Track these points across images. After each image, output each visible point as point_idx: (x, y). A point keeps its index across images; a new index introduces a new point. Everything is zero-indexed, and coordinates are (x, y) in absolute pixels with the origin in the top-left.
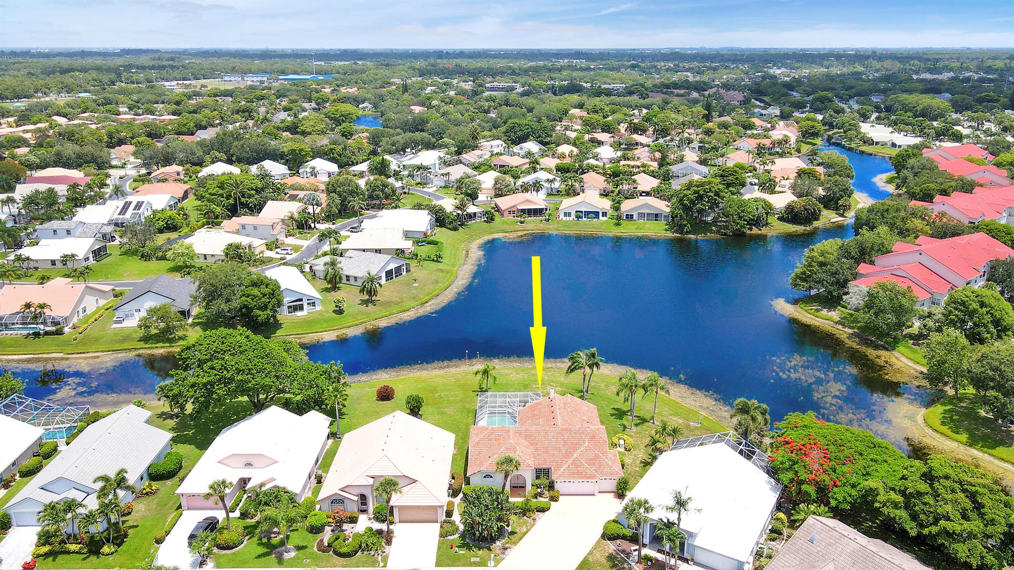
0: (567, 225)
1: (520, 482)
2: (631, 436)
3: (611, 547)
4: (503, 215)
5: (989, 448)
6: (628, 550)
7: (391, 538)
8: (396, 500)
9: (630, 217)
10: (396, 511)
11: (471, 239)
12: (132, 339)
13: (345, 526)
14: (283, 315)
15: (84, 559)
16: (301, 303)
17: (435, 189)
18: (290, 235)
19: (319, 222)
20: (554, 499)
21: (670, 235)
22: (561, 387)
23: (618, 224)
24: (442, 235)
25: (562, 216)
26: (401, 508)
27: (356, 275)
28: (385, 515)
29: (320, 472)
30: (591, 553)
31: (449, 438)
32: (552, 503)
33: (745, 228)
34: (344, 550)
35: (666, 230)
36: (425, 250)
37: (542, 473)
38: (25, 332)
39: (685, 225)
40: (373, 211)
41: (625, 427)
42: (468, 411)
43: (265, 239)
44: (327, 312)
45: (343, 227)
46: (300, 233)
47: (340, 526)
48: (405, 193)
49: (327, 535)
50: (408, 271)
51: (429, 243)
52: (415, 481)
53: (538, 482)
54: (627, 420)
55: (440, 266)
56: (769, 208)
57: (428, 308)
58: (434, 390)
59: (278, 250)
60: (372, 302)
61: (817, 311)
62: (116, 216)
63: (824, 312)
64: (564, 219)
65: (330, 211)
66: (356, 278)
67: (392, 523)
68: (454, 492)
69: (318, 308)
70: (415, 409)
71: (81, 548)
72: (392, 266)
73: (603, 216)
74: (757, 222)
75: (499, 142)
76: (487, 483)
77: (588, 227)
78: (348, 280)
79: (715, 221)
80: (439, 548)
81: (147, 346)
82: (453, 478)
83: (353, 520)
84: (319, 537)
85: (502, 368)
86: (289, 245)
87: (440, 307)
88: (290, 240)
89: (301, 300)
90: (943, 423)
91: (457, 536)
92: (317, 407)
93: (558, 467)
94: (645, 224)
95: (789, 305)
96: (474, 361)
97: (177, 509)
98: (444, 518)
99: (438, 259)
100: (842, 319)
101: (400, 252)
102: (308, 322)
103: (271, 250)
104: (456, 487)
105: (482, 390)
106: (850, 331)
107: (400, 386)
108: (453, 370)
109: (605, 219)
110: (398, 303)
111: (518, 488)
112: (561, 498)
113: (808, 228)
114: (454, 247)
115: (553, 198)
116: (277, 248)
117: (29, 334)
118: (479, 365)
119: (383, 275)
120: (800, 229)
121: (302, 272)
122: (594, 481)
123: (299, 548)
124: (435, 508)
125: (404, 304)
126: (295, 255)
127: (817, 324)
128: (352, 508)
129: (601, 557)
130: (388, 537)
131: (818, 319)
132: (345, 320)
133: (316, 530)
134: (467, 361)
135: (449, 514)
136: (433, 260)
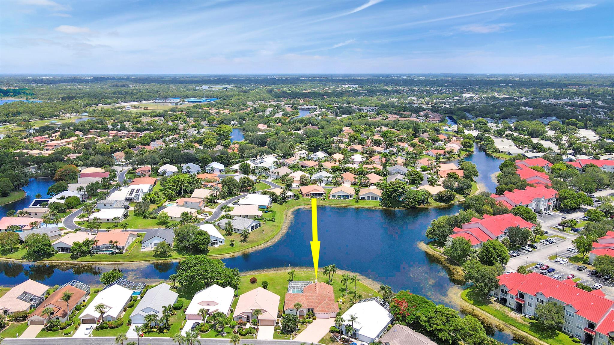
0: (333, 202)
1: (302, 314)
2: (345, 299)
3: (332, 335)
4: (303, 196)
5: (480, 306)
6: (337, 336)
7: (258, 330)
8: (260, 317)
9: (363, 198)
10: (259, 321)
11: (289, 209)
12: (150, 256)
13: (242, 326)
14: (210, 247)
15: (158, 334)
16: (216, 241)
17: (271, 180)
18: (206, 206)
19: (218, 199)
20: (314, 319)
21: (381, 207)
22: (321, 279)
23: (357, 202)
24: (275, 207)
25: (331, 197)
26: (261, 320)
27: (238, 228)
28: (256, 323)
29: (232, 308)
30: (325, 336)
31: (277, 298)
32: (313, 321)
33: (416, 205)
34: (243, 333)
35: (380, 205)
36: (268, 215)
37: (311, 310)
38: (108, 252)
39: (388, 203)
40: (243, 193)
41: (344, 295)
42: (285, 288)
43: (196, 209)
44: (227, 245)
45: (229, 202)
46: (210, 205)
47: (241, 326)
48: (257, 182)
49: (236, 329)
50: (260, 226)
51: (269, 211)
52: (266, 311)
53: (309, 313)
54: (345, 293)
55: (274, 223)
56: (429, 195)
57: (269, 244)
58: (272, 280)
59: (202, 214)
60: (246, 241)
61: (436, 248)
62: (128, 196)
63: (438, 248)
64: (332, 198)
65: (224, 194)
66: (238, 230)
67: (258, 326)
68: (279, 316)
69: (223, 244)
70: (265, 286)
71: (157, 331)
72: (254, 224)
73: (351, 197)
74: (422, 201)
75: (304, 151)
76: (291, 313)
77: (343, 203)
78: (235, 230)
79: (403, 201)
80: (274, 334)
81: (156, 259)
82: (279, 311)
83: (245, 324)
84: (234, 329)
85: (299, 271)
86: (207, 212)
87: (274, 243)
88: (207, 209)
89: (217, 240)
90: (467, 296)
91: (280, 330)
92: (229, 285)
93: (316, 308)
94: (370, 202)
95: (425, 245)
96: (288, 268)
97: (185, 319)
98: (276, 324)
99: (273, 220)
100: (444, 252)
101: (256, 217)
102: (220, 250)
103: (199, 214)
104: (280, 314)
105: (290, 280)
106: (447, 257)
107: (259, 278)
108: (279, 272)
109: (351, 199)
110: (256, 242)
111: (302, 315)
112: (316, 319)
113: (447, 205)
114: (280, 213)
115: (329, 186)
116: (201, 213)
117: (110, 253)
118: (290, 270)
119: (250, 228)
120: (443, 205)
121: (215, 226)
122: (328, 313)
123: (227, 333)
124: (273, 321)
125: (259, 242)
126: (210, 217)
127: (434, 254)
128: (244, 320)
129: (328, 338)
130: (257, 330)
131: (435, 251)
132: (235, 249)
133: (233, 327)
134: (285, 268)
135: (278, 323)
136: (271, 220)
